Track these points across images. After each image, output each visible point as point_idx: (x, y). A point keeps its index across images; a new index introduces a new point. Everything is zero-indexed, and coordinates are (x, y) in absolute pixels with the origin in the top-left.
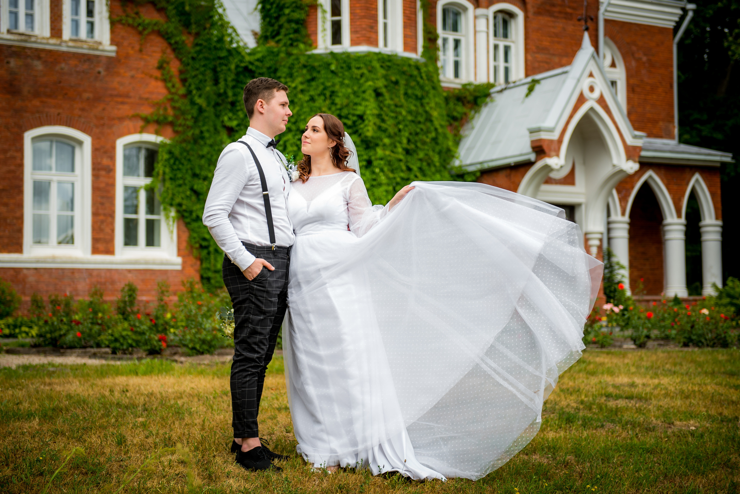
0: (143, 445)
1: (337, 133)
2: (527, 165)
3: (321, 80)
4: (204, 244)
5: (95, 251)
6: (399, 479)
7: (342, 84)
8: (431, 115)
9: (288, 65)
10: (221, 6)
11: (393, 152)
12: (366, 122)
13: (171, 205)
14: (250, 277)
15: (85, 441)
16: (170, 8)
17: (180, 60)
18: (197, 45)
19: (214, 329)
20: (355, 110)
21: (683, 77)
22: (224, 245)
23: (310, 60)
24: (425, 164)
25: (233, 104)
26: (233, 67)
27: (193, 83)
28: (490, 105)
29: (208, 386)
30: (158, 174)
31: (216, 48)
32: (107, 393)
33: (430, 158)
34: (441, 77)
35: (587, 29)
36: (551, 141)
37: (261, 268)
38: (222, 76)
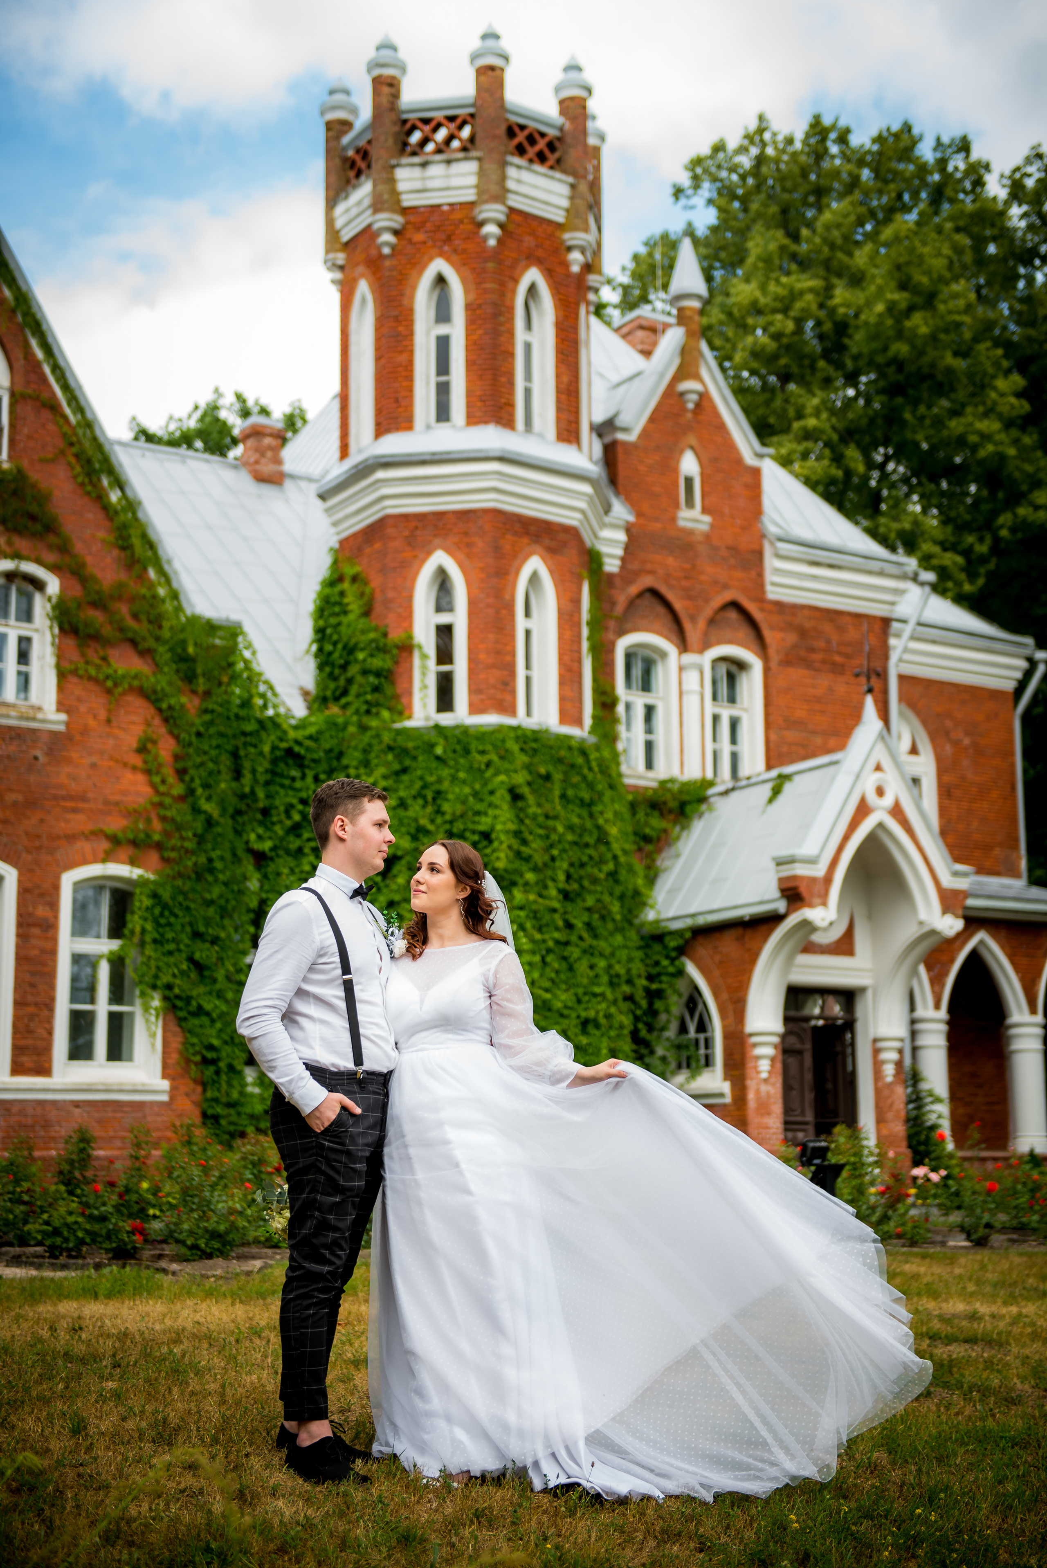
0: (117, 1434)
1: (471, 873)
2: (772, 920)
3: (419, 773)
4: (210, 1055)
5: (17, 1069)
6: (580, 1498)
7: (454, 778)
8: (606, 834)
9: (361, 746)
10: (249, 646)
11: (541, 896)
12: (496, 844)
13: (154, 987)
14: (318, 1127)
15: (13, 1427)
16: (161, 649)
17: (177, 738)
18: (206, 711)
19: (232, 1211)
20: (474, 822)
21: (1032, 772)
22: (272, 1069)
23: (399, 738)
24: (596, 916)
25: (265, 812)
26: (266, 749)
27: (197, 776)
28: (706, 816)
29: (225, 1318)
30: (132, 932)
31: (237, 717)
32: (45, 1334)
33: (605, 907)
34: (624, 769)
35: (870, 691)
36: (813, 880)
37: (338, 1110)
38: (247, 764)
